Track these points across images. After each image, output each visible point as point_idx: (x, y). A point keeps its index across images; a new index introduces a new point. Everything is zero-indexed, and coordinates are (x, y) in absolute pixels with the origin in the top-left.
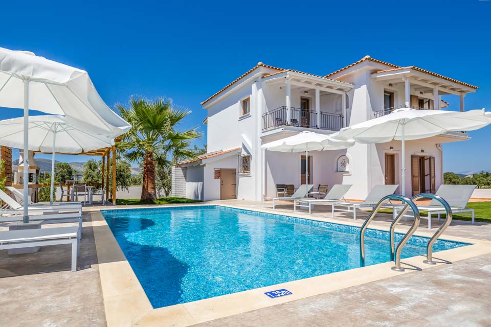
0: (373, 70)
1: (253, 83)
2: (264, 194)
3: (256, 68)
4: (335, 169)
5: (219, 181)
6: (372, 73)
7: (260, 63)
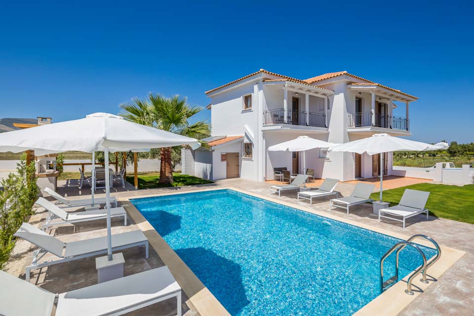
0: (348, 82)
1: (255, 85)
2: (264, 176)
3: (258, 73)
4: (318, 156)
5: (225, 163)
6: (348, 84)
7: (261, 70)
